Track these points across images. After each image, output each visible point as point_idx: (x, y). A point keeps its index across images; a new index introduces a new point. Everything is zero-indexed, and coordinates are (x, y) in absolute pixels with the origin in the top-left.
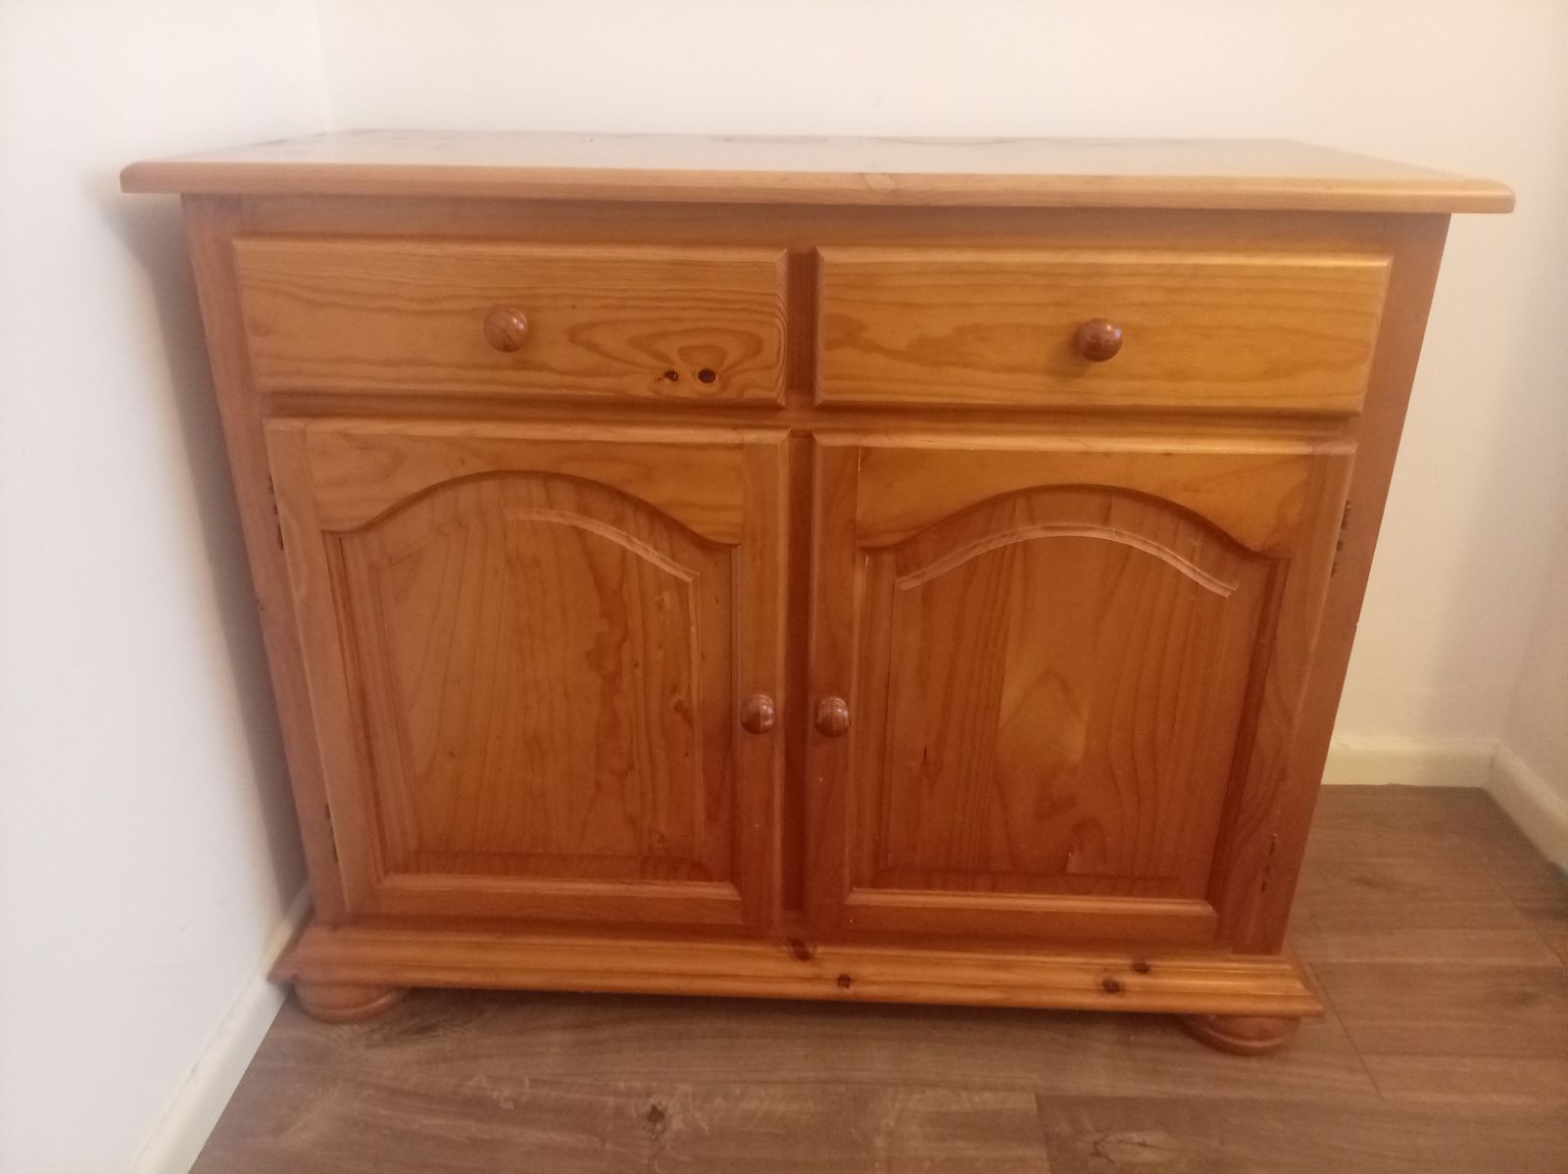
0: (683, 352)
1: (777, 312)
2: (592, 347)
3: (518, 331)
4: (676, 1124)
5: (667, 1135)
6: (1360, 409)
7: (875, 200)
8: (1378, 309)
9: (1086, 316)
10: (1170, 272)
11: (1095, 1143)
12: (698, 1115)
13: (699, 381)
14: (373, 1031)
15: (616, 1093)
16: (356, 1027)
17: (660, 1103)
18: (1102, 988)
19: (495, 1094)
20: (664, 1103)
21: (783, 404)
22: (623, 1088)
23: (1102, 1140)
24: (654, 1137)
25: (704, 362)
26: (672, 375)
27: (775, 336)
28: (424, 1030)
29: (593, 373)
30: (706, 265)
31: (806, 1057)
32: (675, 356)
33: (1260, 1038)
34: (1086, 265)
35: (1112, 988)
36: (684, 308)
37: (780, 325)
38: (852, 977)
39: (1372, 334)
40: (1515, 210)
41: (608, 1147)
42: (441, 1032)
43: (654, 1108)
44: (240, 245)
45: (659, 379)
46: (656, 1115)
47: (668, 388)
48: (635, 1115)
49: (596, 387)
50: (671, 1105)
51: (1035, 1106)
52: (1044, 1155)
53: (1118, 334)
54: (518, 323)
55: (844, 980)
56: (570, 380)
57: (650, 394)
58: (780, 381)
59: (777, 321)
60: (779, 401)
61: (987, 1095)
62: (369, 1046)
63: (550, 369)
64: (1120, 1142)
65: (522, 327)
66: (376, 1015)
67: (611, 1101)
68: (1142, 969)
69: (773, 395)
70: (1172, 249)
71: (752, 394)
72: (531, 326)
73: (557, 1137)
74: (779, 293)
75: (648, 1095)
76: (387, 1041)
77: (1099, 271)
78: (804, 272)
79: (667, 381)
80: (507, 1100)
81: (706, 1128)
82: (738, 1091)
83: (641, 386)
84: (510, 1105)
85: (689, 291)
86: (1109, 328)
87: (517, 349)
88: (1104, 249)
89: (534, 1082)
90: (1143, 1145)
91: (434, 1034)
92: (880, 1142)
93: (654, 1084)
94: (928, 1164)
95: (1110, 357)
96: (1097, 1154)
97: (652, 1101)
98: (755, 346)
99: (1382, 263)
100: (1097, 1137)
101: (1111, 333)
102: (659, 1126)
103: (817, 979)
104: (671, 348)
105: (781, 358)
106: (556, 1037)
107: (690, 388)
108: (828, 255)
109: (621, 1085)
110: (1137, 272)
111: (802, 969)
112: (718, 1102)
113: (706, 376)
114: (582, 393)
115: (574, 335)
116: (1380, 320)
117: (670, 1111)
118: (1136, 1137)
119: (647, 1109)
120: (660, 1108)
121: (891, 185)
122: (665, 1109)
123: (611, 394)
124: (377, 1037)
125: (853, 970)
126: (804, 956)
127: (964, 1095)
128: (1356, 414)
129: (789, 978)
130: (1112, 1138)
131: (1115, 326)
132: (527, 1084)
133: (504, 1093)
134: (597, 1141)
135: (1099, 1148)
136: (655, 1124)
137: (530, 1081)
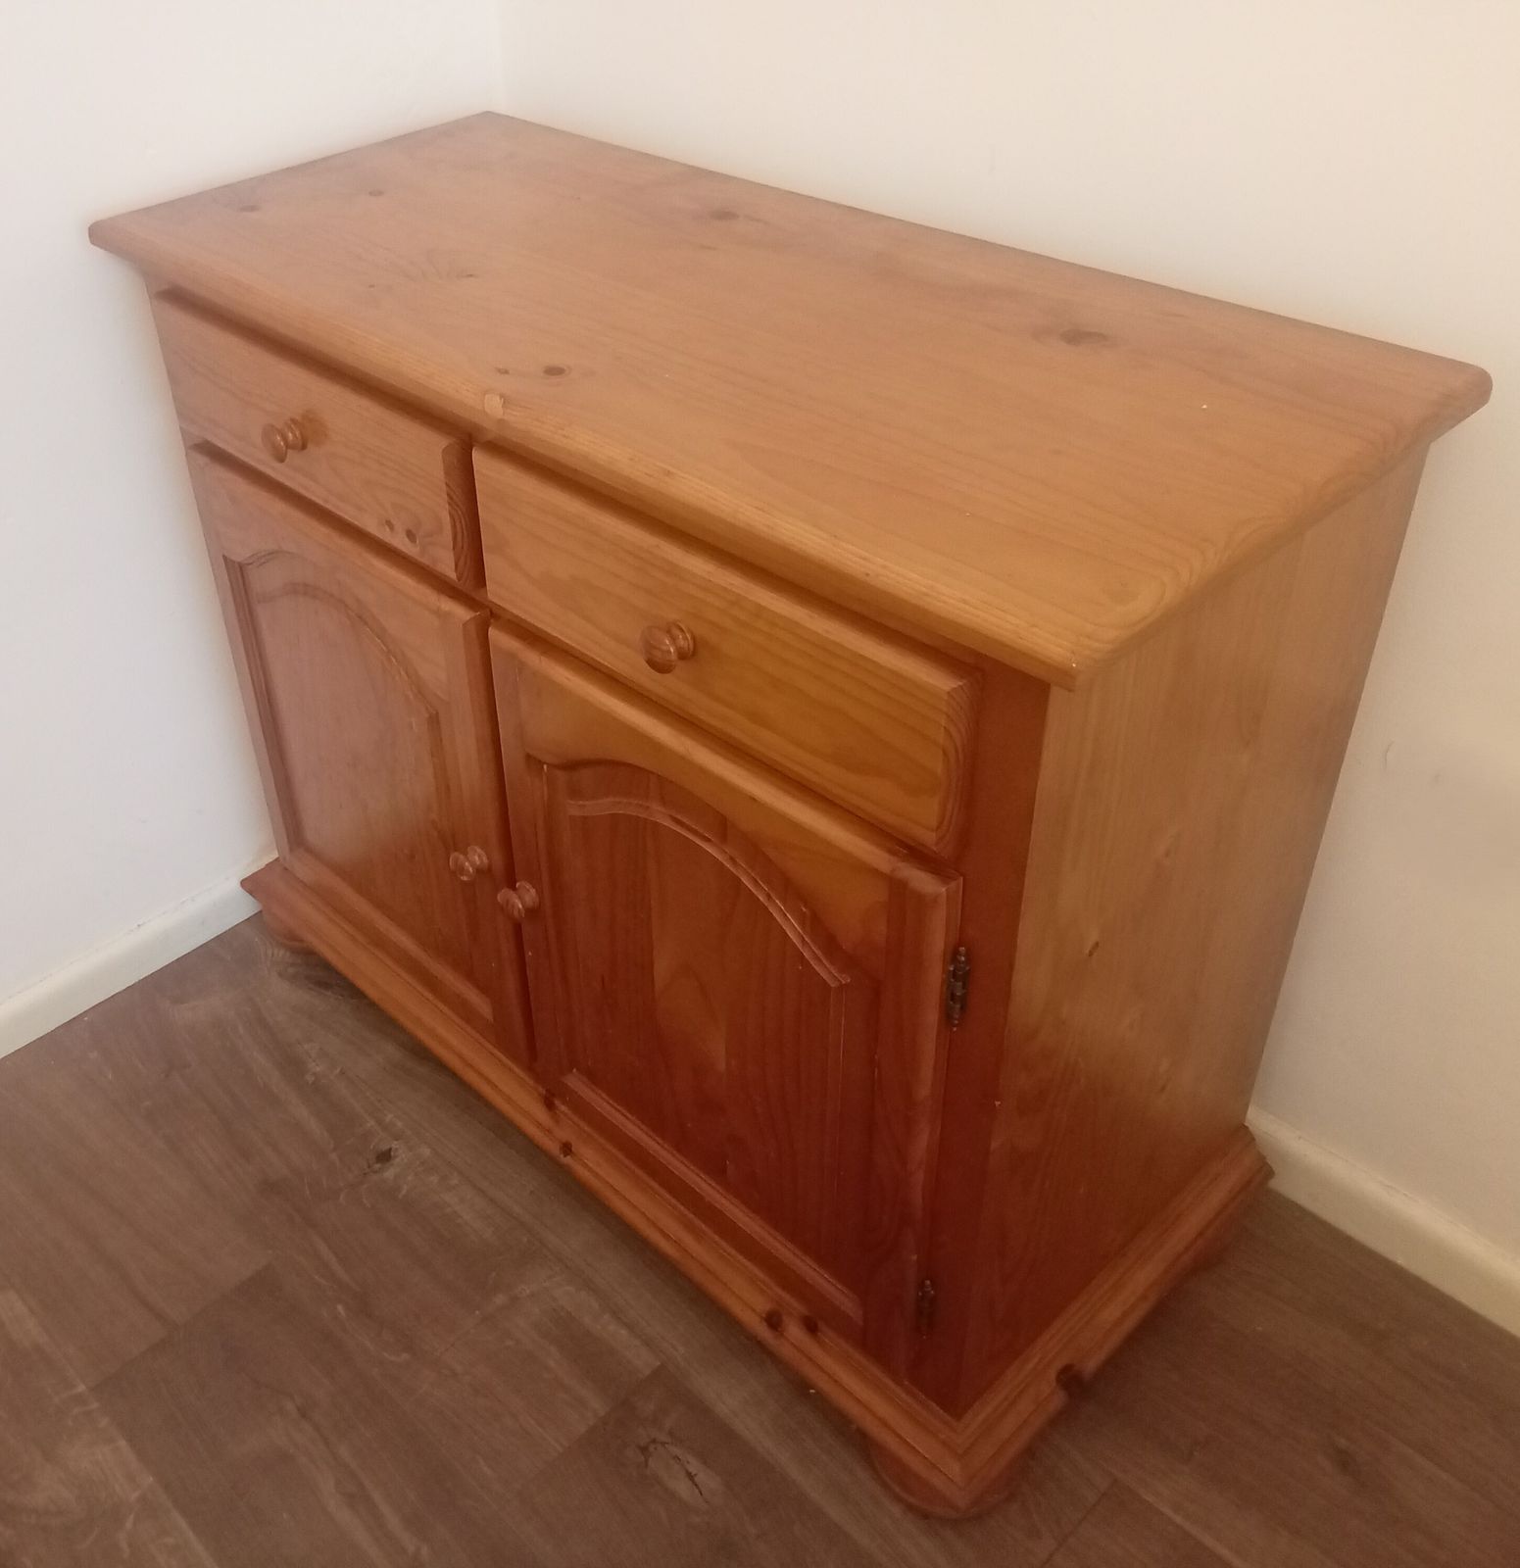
0: (393, 506)
4: (390, 1173)
5: (376, 1177)
11: (654, 1441)
12: (410, 1178)
13: (407, 538)
14: (293, 965)
15: (380, 1121)
16: (288, 955)
17: (397, 1149)
18: (764, 1315)
19: (312, 1064)
20: (400, 1151)
22: (388, 1120)
23: (663, 1444)
24: (367, 1171)
25: (409, 523)
26: (389, 524)
32: (388, 506)
35: (775, 1323)
38: (573, 1149)
41: (334, 1155)
42: (329, 993)
43: (390, 1150)
45: (382, 524)
46: (386, 1156)
47: (390, 536)
48: (372, 1146)
50: (402, 1155)
51: (647, 1372)
52: (602, 1413)
55: (567, 1148)
61: (624, 1332)
62: (280, 975)
64: (677, 1458)
67: (371, 1123)
68: (811, 1327)
73: (314, 1126)
75: (397, 1138)
79: (388, 528)
80: (314, 1074)
81: (404, 1192)
82: (454, 1181)
84: (310, 1079)
89: (342, 1073)
90: (691, 1477)
92: (500, 1299)
93: (409, 1132)
94: (510, 1343)
96: (644, 1450)
97: (395, 1145)
100: (663, 1437)
102: (378, 1166)
103: (549, 1131)
104: (385, 498)
107: (401, 541)
109: (389, 1117)
111: (541, 1113)
112: (434, 1179)
113: (411, 536)
117: (397, 1160)
118: (694, 1466)
119: (384, 1147)
120: (392, 1153)
122: (396, 1157)
124: (291, 970)
125: (578, 1145)
126: (549, 1105)
127: (607, 1317)
129: (529, 1115)
130: (676, 1451)
132: (338, 1070)
133: (317, 1067)
134: (332, 1146)
135: (651, 1449)
136: (377, 1163)
137: (341, 1071)
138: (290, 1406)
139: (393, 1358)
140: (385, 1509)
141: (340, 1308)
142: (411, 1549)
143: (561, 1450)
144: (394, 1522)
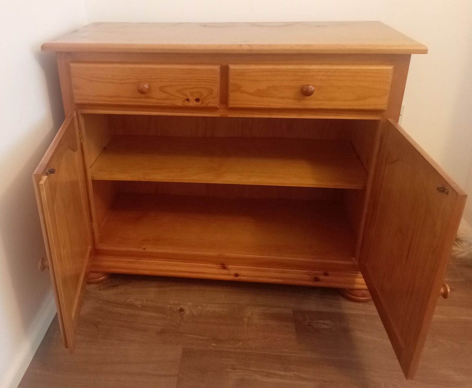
0: (192, 94)
1: (217, 83)
2: (166, 92)
3: (146, 88)
4: (187, 312)
5: (185, 315)
6: (386, 109)
7: (245, 52)
8: (390, 80)
9: (305, 83)
10: (329, 71)
11: (309, 323)
12: (193, 311)
13: (195, 101)
14: (101, 286)
15: (170, 304)
16: (96, 285)
17: (183, 307)
18: (313, 280)
19: (136, 303)
20: (184, 307)
21: (219, 108)
22: (172, 303)
23: (311, 322)
24: (181, 315)
25: (197, 96)
26: (188, 100)
27: (217, 89)
28: (115, 286)
29: (165, 99)
30: (197, 70)
31: (225, 297)
32: (188, 94)
33: (362, 297)
34: (305, 69)
35: (317, 280)
36: (191, 82)
37: (218, 86)
38: (239, 274)
39: (388, 88)
40: (428, 53)
41: (168, 317)
43: (181, 308)
44: (72, 65)
45: (184, 101)
46: (181, 310)
47: (187, 104)
48: (175, 310)
49: (167, 103)
50: (186, 308)
51: (292, 312)
52: (294, 325)
53: (313, 88)
54: (146, 86)
55: (236, 275)
56: (160, 101)
57: (182, 105)
58: (218, 101)
59: (217, 85)
60: (218, 107)
61: (278, 309)
62: (100, 290)
63: (154, 98)
64: (317, 323)
65: (147, 87)
66: (101, 281)
67: (169, 306)
68: (326, 274)
69: (216, 105)
70: (330, 64)
71: (210, 105)
72: (149, 87)
73: (153, 314)
74: (218, 77)
75: (179, 305)
76: (104, 289)
77: (308, 71)
78: (225, 72)
79: (186, 101)
80: (139, 305)
81: (196, 314)
82: (205, 305)
83: (179, 103)
84: (140, 306)
85: (193, 77)
86: (311, 87)
87: (145, 93)
88: (310, 64)
89: (147, 300)
90: (324, 324)
91: (118, 287)
92: (246, 320)
93: (181, 302)
94: (259, 326)
95: (311, 95)
96: (309, 325)
97: (180, 306)
98: (211, 92)
99: (390, 67)
101: (311, 88)
102: (182, 313)
103: (228, 274)
104: (188, 92)
105: (218, 96)
106: (152, 289)
107: (193, 103)
108: (232, 67)
109: (172, 302)
110: (319, 71)
111: (224, 271)
112: (199, 307)
113: (197, 100)
114: (163, 105)
115: (161, 89)
116: (390, 84)
117: (185, 309)
118: (322, 322)
119: (179, 308)
121: (249, 48)
122: (184, 309)
123: (171, 105)
124: (102, 288)
125: (239, 272)
126: (224, 268)
127: (271, 309)
128: (385, 111)
129: (220, 274)
130: (314, 322)
131: (312, 86)
132: (145, 301)
133: (138, 303)
134: (165, 316)
135: (310, 324)
136: (181, 312)
137: (146, 300)
138: (229, 370)
139: (238, 345)
140: (277, 372)
141: (213, 344)
142: (292, 374)
143: (295, 336)
144: (282, 373)
